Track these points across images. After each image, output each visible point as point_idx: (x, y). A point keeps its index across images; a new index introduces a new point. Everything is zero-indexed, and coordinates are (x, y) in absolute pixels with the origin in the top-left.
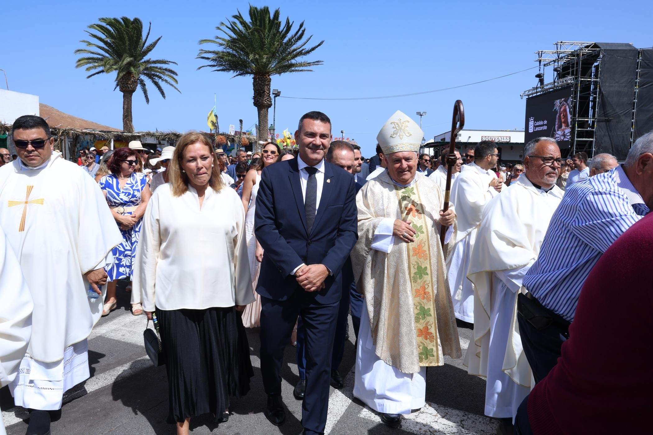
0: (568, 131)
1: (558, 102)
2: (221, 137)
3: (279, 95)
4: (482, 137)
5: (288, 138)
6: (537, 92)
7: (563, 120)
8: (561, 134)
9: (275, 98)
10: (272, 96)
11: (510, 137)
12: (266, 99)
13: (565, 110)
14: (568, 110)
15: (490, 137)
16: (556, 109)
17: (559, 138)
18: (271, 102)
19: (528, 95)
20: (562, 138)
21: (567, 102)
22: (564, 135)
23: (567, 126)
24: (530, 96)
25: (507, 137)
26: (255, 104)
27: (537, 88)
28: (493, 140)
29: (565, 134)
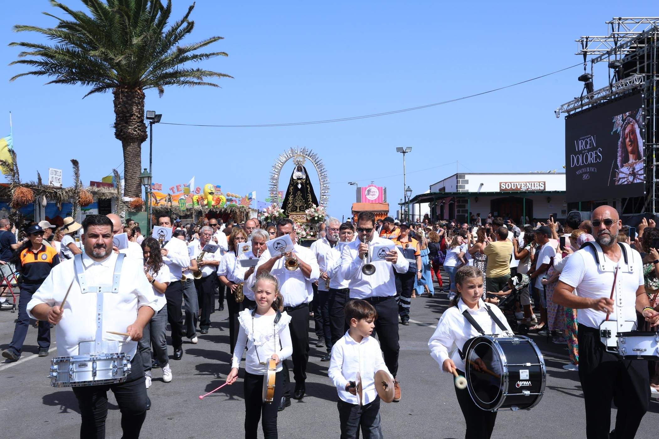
0: (640, 166)
1: (618, 119)
2: (25, 189)
3: (158, 121)
4: (501, 183)
5: (210, 193)
6: (582, 105)
7: (630, 149)
8: (628, 173)
9: (151, 126)
10: (147, 122)
11: (545, 183)
12: (136, 128)
13: (633, 132)
14: (638, 131)
15: (513, 184)
16: (617, 130)
17: (626, 179)
18: (145, 132)
19: (568, 111)
20: (631, 179)
21: (634, 118)
22: (634, 174)
23: (638, 157)
24: (572, 113)
25: (539, 183)
26: (118, 135)
27: (582, 98)
28: (519, 187)
29: (635, 171)
